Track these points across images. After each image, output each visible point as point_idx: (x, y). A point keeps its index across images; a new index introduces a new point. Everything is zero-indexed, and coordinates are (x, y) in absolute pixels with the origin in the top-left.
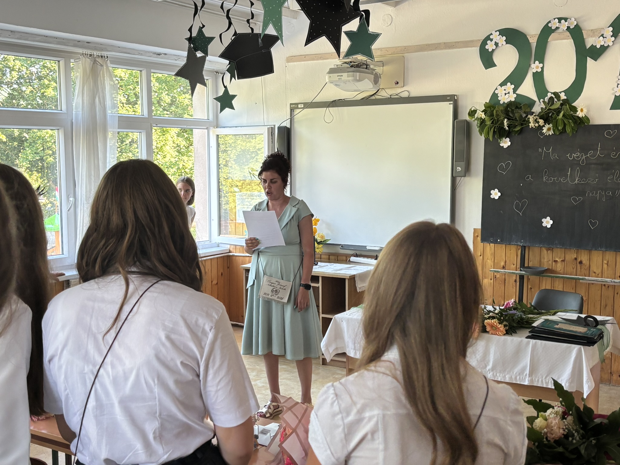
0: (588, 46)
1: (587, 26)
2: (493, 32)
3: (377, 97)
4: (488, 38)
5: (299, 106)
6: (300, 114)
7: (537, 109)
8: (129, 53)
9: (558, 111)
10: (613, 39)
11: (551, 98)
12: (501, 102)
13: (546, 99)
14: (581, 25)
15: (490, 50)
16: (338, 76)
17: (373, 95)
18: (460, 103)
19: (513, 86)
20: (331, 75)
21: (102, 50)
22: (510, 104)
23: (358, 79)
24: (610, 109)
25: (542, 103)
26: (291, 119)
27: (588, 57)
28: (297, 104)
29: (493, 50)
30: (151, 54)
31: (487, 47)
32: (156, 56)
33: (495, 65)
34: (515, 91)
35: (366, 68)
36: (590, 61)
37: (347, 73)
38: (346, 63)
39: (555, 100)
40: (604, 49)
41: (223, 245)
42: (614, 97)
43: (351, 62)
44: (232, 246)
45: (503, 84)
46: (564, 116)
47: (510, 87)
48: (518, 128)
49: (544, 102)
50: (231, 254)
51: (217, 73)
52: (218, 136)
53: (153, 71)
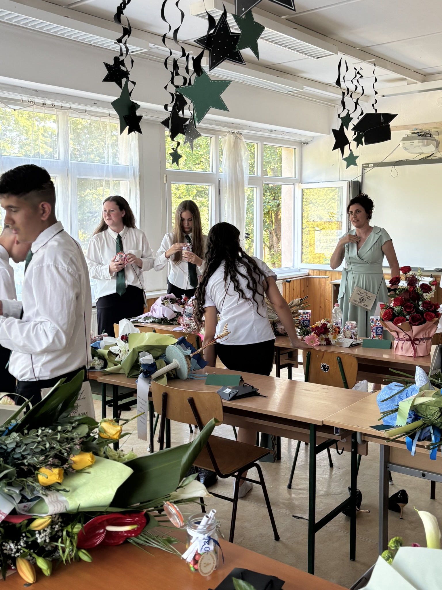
3: (432, 157)
5: (370, 166)
6: (370, 172)
8: (255, 131)
16: (410, 142)
17: (430, 156)
20: (405, 142)
21: (240, 129)
23: (425, 144)
26: (362, 176)
28: (368, 164)
30: (268, 131)
32: (270, 132)
35: (430, 137)
37: (417, 141)
38: (414, 133)
41: (303, 270)
43: (418, 133)
44: (311, 271)
50: (310, 276)
51: (304, 143)
52: (303, 189)
53: (264, 143)
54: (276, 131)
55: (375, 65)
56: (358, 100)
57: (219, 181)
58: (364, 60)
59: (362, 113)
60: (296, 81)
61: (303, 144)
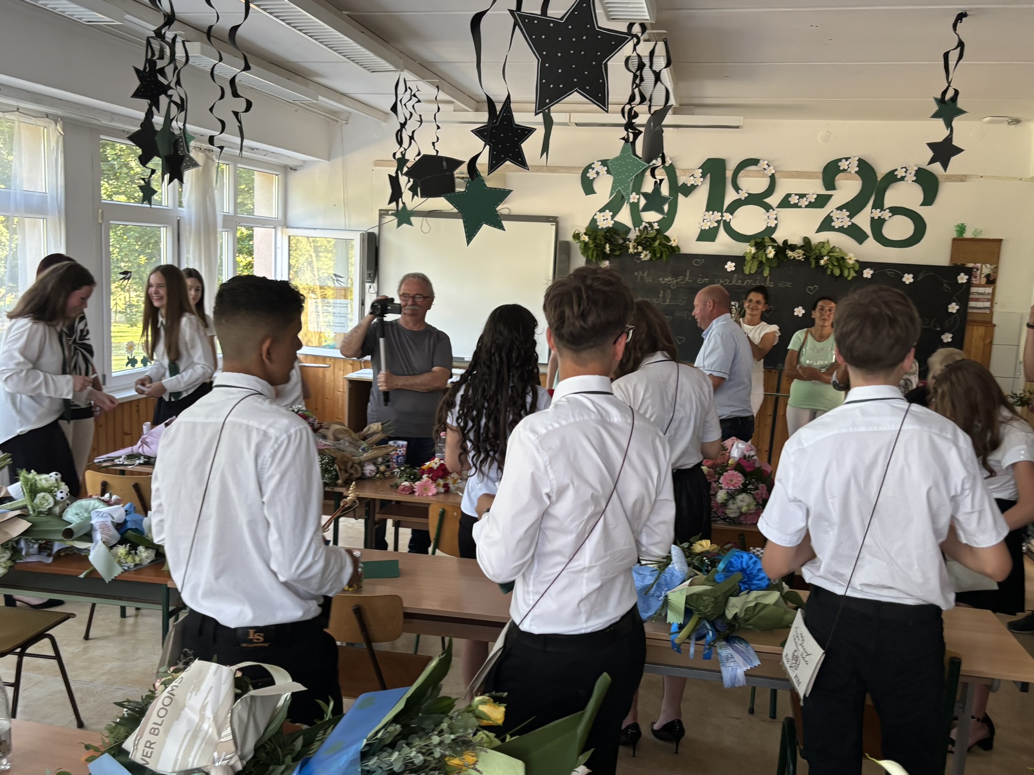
0: (680, 184)
1: (680, 166)
2: (595, 162)
4: (590, 167)
5: (390, 213)
7: (633, 235)
8: (230, 148)
9: (654, 239)
10: (702, 179)
11: (646, 227)
12: (600, 227)
13: (641, 227)
14: (674, 164)
15: (591, 178)
18: (561, 224)
19: (611, 213)
22: (609, 229)
24: (697, 240)
25: (637, 231)
26: (380, 226)
27: (679, 194)
28: (387, 211)
29: (594, 178)
31: (588, 175)
32: (250, 150)
33: (595, 193)
34: (613, 217)
36: (681, 197)
39: (649, 229)
40: (693, 187)
42: (699, 230)
45: (602, 210)
46: (660, 244)
47: (608, 214)
48: (618, 253)
49: (639, 230)
51: (291, 169)
52: (289, 237)
53: (239, 165)
54: (257, 149)
55: (438, 87)
56: (413, 132)
57: (179, 221)
58: (423, 78)
59: (419, 154)
60: (307, 86)
61: (287, 170)
